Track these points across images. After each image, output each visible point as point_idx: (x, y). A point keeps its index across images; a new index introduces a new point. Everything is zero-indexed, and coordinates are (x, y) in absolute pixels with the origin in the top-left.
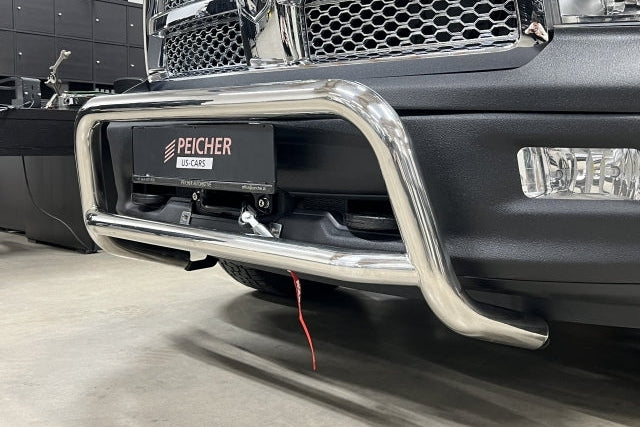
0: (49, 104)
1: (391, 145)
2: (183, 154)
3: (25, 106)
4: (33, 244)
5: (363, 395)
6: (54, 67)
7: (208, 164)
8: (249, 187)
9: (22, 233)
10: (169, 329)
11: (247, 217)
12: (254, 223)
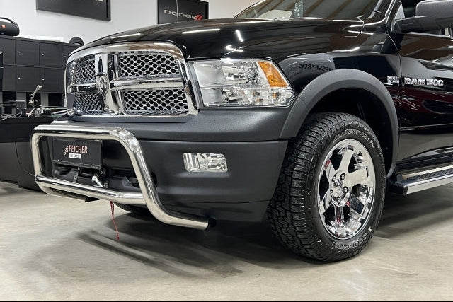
0: (30, 114)
1: (135, 154)
2: (71, 152)
3: (17, 116)
4: (21, 189)
5: (150, 254)
6: (33, 95)
7: (79, 156)
8: (93, 167)
9: (16, 183)
10: (79, 230)
11: (95, 179)
12: (97, 181)
